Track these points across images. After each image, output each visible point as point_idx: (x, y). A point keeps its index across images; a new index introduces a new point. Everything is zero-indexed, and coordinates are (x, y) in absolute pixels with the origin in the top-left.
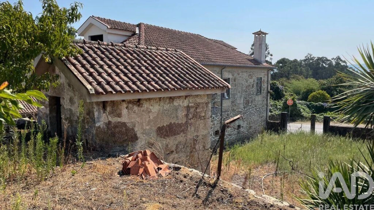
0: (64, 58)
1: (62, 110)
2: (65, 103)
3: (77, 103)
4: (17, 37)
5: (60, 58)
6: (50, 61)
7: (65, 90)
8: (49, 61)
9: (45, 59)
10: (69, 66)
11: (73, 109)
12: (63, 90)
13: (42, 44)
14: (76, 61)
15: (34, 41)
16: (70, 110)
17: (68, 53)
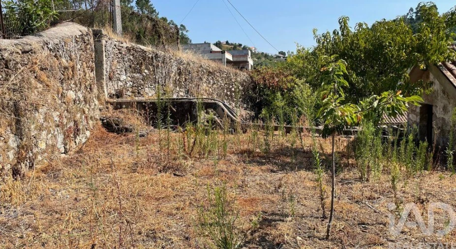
0: (440, 63)
1: (434, 118)
2: (438, 112)
3: (451, 112)
4: (397, 50)
5: (435, 65)
6: (425, 68)
7: (439, 98)
8: (423, 68)
9: (420, 66)
10: (444, 72)
11: (446, 118)
12: (436, 97)
13: (419, 55)
14: (453, 65)
15: (411, 52)
16: (443, 119)
17: (445, 58)
